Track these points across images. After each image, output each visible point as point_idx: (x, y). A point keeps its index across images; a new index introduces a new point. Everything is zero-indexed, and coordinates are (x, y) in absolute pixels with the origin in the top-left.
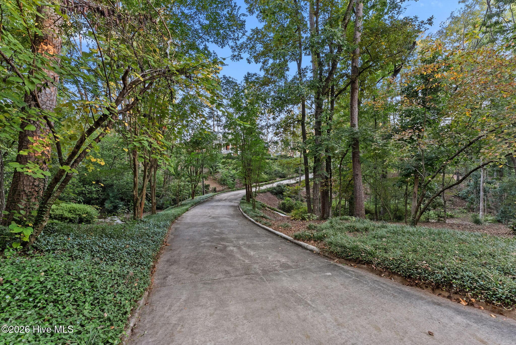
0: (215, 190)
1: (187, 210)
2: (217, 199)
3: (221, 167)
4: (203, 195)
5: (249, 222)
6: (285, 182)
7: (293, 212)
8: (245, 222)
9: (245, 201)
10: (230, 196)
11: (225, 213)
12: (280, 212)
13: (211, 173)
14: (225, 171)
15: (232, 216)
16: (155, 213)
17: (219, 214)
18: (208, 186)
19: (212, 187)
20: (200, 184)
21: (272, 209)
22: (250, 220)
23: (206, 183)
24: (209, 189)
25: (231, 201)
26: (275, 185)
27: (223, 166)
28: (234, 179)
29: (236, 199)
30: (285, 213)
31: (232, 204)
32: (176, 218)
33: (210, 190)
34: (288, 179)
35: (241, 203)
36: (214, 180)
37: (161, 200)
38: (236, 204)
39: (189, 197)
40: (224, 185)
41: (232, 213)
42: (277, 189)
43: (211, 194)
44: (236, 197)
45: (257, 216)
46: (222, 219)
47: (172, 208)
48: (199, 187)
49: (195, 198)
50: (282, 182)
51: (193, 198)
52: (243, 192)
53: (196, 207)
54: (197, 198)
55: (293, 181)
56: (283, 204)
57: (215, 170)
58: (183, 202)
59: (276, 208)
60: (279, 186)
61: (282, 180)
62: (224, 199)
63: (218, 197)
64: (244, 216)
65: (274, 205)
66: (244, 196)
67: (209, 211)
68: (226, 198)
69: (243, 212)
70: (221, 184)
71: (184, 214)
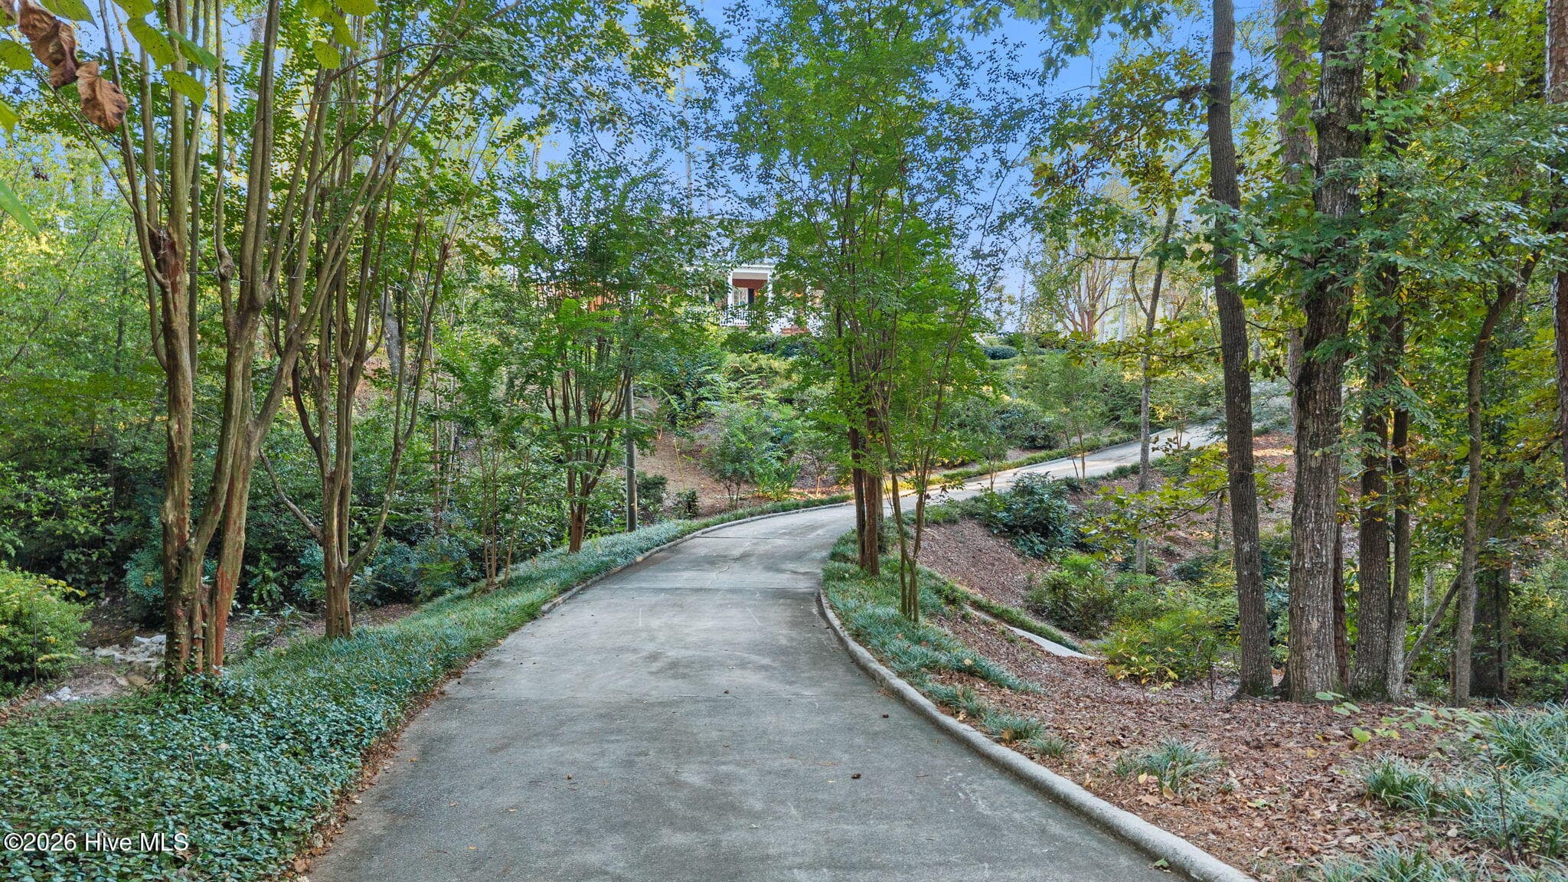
0: (690, 507)
1: (532, 614)
2: (702, 552)
3: (724, 391)
4: (632, 528)
5: (896, 711)
6: (1061, 469)
7: (1119, 637)
8: (871, 708)
9: (854, 568)
10: (766, 537)
11: (744, 637)
12: (1041, 633)
13: (673, 423)
14: (742, 409)
15: (785, 659)
16: (345, 632)
17: (706, 644)
18: (659, 483)
19: (675, 488)
20: (614, 475)
21: (1000, 616)
22: (899, 696)
23: (648, 466)
24: (660, 500)
25: (772, 562)
26: (1003, 481)
27: (734, 385)
28: (790, 453)
29: (799, 556)
30: (1066, 636)
31: (780, 581)
32: (451, 666)
33: (668, 503)
34: (1069, 455)
35: (830, 576)
36: (690, 453)
37: (415, 554)
38: (803, 585)
39: (560, 539)
40: (739, 478)
41: (783, 635)
42: (1019, 503)
43: (669, 527)
44: (799, 544)
45: (934, 667)
46: (722, 679)
47: (460, 598)
48: (612, 491)
49: (584, 544)
50: (1040, 469)
51: (575, 547)
52: (845, 517)
53: (588, 595)
54: (596, 547)
55: (1098, 466)
56: (1055, 586)
57: (695, 406)
58: (523, 568)
59: (1014, 606)
60: (1024, 490)
61: (1034, 462)
62: (737, 552)
63: (703, 544)
64: (854, 659)
65: (1005, 589)
66: (843, 541)
67: (655, 623)
68: (747, 546)
69: (845, 634)
70: (723, 477)
71: (512, 639)
